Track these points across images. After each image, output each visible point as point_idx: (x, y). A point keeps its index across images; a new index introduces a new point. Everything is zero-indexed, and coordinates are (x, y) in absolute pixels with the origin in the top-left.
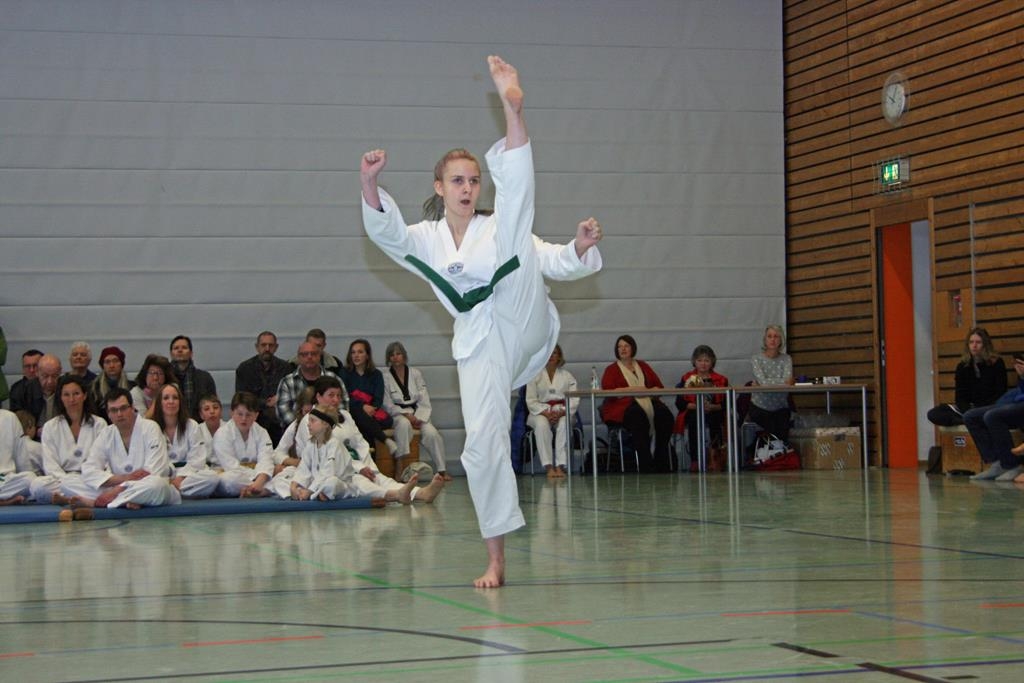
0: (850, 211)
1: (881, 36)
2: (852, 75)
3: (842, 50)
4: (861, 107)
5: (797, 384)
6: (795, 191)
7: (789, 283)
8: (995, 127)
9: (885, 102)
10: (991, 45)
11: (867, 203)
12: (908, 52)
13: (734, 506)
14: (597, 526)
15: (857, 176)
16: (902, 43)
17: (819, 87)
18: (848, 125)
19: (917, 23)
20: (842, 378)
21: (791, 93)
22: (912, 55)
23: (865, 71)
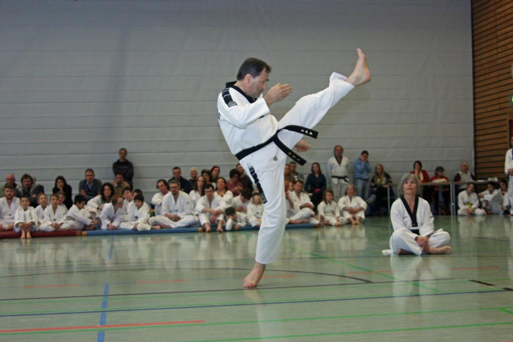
0: (499, 114)
2: (500, 61)
3: (495, 52)
4: (503, 73)
5: (479, 181)
6: (477, 106)
7: (475, 142)
11: (506, 111)
15: (502, 100)
17: (486, 66)
18: (497, 80)
21: (475, 68)
23: (505, 60)
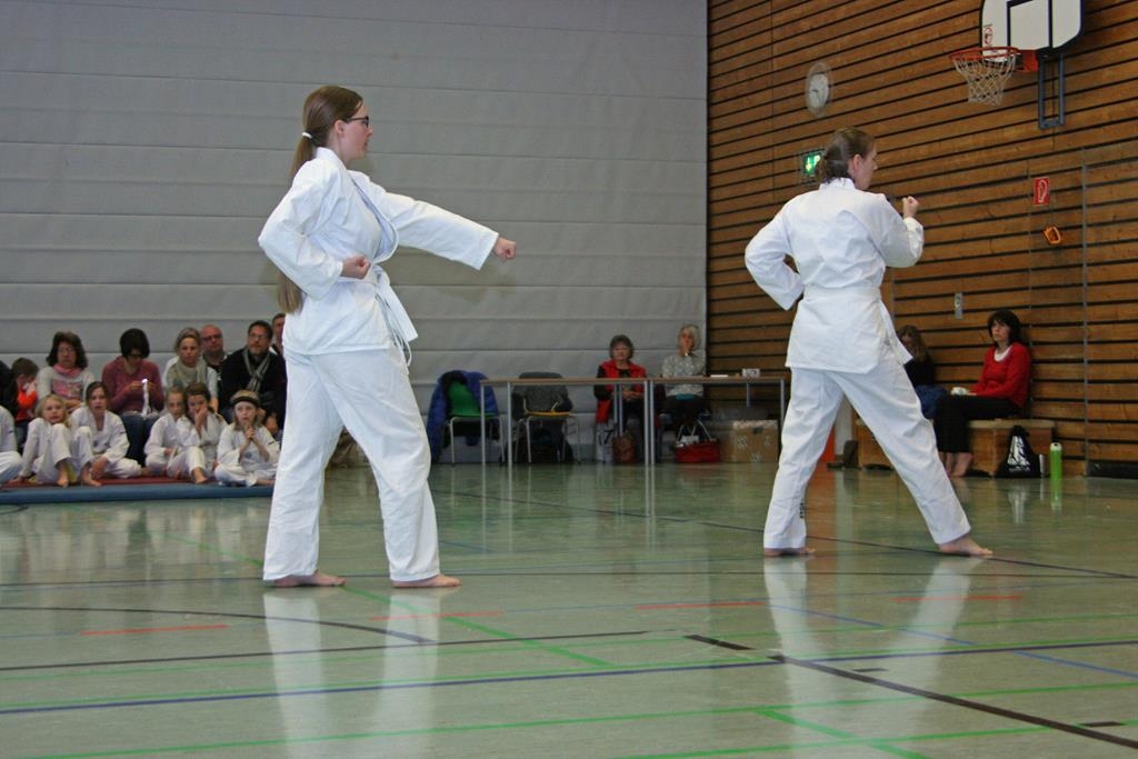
0: (772, 202)
1: (805, 25)
2: (776, 64)
3: (766, 38)
4: (783, 96)
5: (713, 376)
6: (718, 180)
7: (709, 273)
8: (917, 120)
9: (808, 92)
10: (914, 37)
12: (832, 42)
13: (650, 499)
14: (511, 516)
15: (781, 166)
16: (826, 33)
17: (742, 75)
18: (770, 114)
19: (841, 13)
20: (762, 371)
21: (714, 80)
22: (835, 46)
23: (789, 60)
